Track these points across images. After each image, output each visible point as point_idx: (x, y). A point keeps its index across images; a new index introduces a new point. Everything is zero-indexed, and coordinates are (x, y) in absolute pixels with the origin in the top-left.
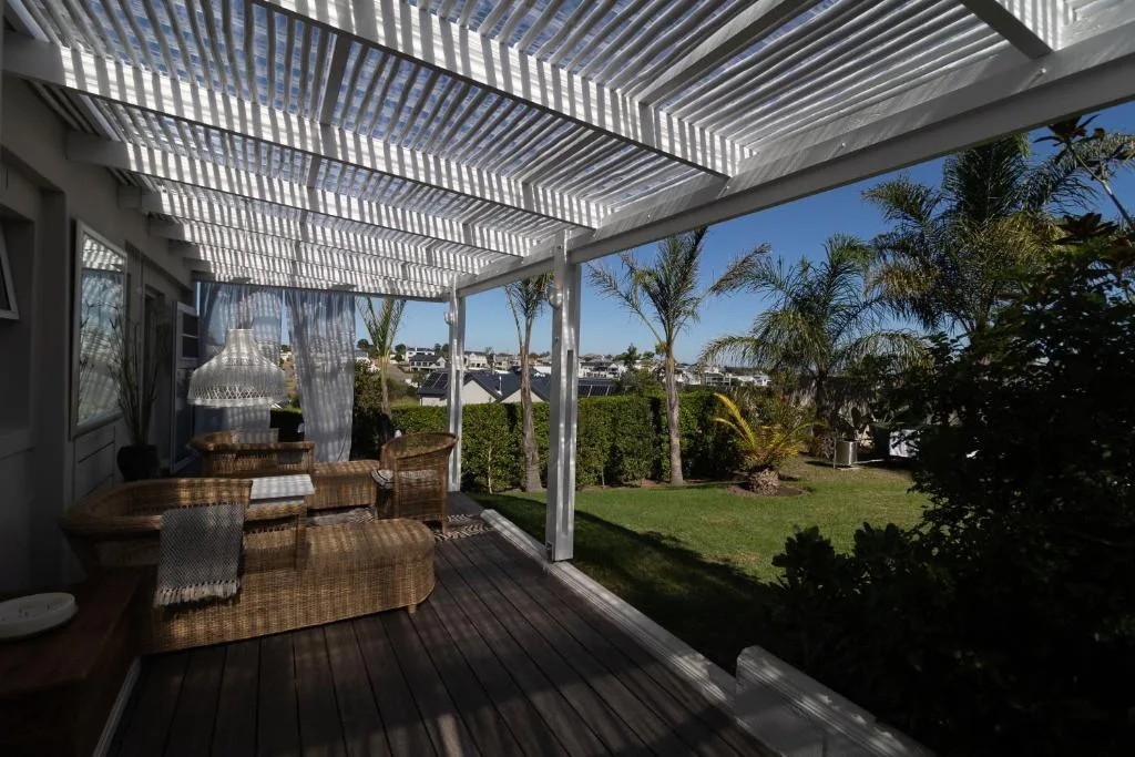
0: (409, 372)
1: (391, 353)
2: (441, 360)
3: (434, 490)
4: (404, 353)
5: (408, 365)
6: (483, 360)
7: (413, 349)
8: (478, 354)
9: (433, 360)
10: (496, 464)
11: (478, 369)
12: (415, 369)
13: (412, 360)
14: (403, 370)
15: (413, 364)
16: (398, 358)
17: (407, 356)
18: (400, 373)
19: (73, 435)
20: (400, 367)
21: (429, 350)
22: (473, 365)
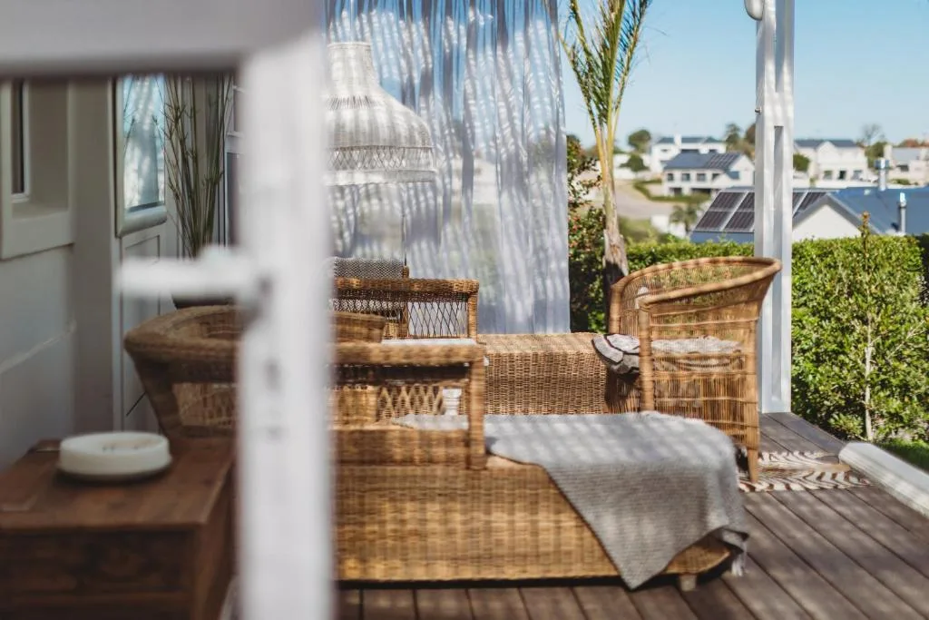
0: (661, 199)
1: (617, 152)
2: (742, 165)
3: (729, 377)
4: (649, 152)
5: (658, 181)
6: (856, 160)
7: (669, 140)
8: (841, 144)
9: (722, 164)
10: (884, 385)
11: (843, 184)
12: (678, 190)
13: (670, 166)
14: (646, 193)
15: (671, 177)
16: (636, 164)
17: (655, 159)
18: (639, 200)
19: (120, 229)
20: (640, 186)
21: (710, 140)
22: (828, 174)
